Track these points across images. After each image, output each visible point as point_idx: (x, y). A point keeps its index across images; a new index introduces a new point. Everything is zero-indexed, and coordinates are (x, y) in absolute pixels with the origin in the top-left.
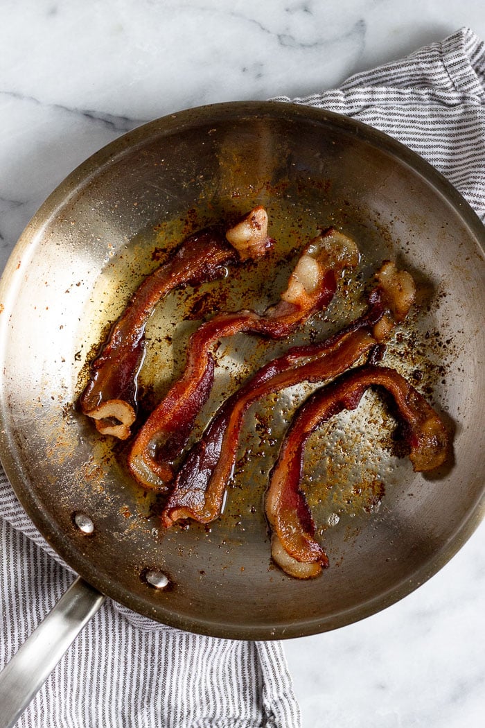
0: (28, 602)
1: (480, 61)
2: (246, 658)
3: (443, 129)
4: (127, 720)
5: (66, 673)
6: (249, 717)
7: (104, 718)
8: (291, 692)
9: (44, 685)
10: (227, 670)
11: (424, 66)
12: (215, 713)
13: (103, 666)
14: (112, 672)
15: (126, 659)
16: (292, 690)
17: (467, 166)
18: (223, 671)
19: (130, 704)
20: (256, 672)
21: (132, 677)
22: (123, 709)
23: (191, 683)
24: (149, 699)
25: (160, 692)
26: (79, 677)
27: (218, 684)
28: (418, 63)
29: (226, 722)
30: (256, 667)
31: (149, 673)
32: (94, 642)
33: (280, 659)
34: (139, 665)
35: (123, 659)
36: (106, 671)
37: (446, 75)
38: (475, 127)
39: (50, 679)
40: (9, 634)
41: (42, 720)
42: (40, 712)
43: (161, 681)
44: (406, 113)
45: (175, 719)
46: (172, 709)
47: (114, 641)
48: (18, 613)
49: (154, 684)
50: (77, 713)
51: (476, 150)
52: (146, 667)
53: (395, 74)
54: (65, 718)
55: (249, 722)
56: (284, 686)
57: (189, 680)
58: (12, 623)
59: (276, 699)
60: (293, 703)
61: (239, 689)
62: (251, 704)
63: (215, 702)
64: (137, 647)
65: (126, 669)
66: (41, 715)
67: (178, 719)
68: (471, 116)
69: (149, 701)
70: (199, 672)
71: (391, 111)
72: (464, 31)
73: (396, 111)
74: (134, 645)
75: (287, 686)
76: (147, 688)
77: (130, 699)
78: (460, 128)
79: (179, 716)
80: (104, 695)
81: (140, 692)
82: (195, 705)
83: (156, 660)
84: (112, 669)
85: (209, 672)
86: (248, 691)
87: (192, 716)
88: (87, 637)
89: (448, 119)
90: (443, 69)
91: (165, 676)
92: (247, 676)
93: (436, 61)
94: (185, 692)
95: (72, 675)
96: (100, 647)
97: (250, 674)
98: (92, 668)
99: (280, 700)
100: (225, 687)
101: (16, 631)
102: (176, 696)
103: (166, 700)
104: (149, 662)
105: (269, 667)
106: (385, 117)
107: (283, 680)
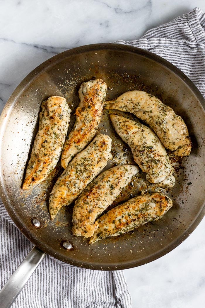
0: (16, 254)
1: (203, 22)
2: (108, 277)
3: (188, 58)
4: (59, 302)
5: (32, 283)
6: (110, 302)
7: (49, 302)
8: (127, 291)
9: (24, 288)
10: (100, 282)
11: (180, 25)
12: (96, 300)
13: (48, 280)
14: (52, 283)
15: (57, 277)
16: (128, 290)
17: (199, 75)
18: (99, 283)
19: (60, 296)
20: (113, 283)
21: (60, 284)
22: (57, 298)
23: (86, 288)
24: (68, 293)
25: (72, 291)
26: (38, 285)
27: (97, 288)
28: (178, 24)
29: (100, 303)
30: (112, 281)
31: (67, 283)
32: (44, 270)
33: (122, 277)
34: (63, 279)
35: (56, 277)
36: (49, 282)
37: (189, 29)
38: (202, 58)
39: (26, 286)
40: (8, 267)
41: (23, 303)
42: (22, 300)
43: (72, 286)
44: (173, 50)
45: (79, 302)
46: (78, 298)
47: (52, 269)
48: (12, 258)
49: (70, 288)
50: (38, 300)
51: (202, 68)
52: (66, 280)
53: (168, 29)
54: (33, 302)
55: (110, 303)
56: (124, 288)
57: (84, 286)
58: (9, 263)
59: (121, 294)
60: (128, 295)
61: (105, 290)
62: (111, 296)
63: (96, 296)
64: (62, 272)
65: (58, 281)
66: (23, 301)
67: (80, 302)
68: (200, 53)
69: (68, 294)
70: (89, 282)
71: (167, 48)
72: (197, 9)
73: (169, 49)
74: (60, 271)
75: (126, 288)
76: (67, 289)
77: (60, 294)
78: (196, 58)
79: (80, 301)
80: (49, 292)
81: (64, 291)
82: (87, 297)
83: (70, 277)
84: (52, 281)
85: (93, 283)
86: (109, 291)
87: (86, 301)
88: (41, 268)
89: (190, 54)
90: (188, 26)
91: (74, 284)
92: (109, 285)
93: (185, 23)
94: (83, 291)
95: (35, 284)
96: (46, 272)
97: (110, 284)
98: (43, 281)
99: (123, 294)
100: (100, 289)
101: (11, 266)
102: (79, 293)
103: (75, 294)
104: (67, 278)
105: (118, 281)
106: (165, 51)
107: (124, 286)
